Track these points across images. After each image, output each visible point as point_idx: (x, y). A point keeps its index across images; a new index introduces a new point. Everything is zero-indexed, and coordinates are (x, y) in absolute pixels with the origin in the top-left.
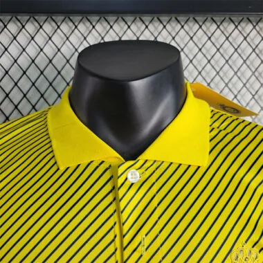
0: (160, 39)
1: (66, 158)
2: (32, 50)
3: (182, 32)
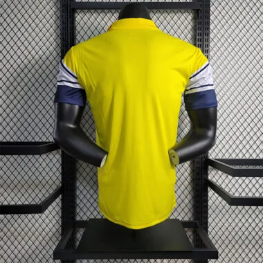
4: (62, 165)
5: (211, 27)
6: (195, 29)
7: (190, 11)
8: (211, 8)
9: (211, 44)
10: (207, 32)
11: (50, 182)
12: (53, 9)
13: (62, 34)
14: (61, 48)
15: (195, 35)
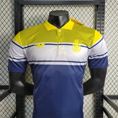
0: (66, 10)
1: (48, 29)
2: (36, 14)
3: (71, 9)
4: (16, 98)
5: (106, 15)
6: (96, 16)
7: (93, 6)
8: (106, 4)
9: (105, 26)
10: (103, 18)
11: (9, 108)
12: (10, 4)
13: (15, 20)
14: (15, 28)
15: (96, 20)
